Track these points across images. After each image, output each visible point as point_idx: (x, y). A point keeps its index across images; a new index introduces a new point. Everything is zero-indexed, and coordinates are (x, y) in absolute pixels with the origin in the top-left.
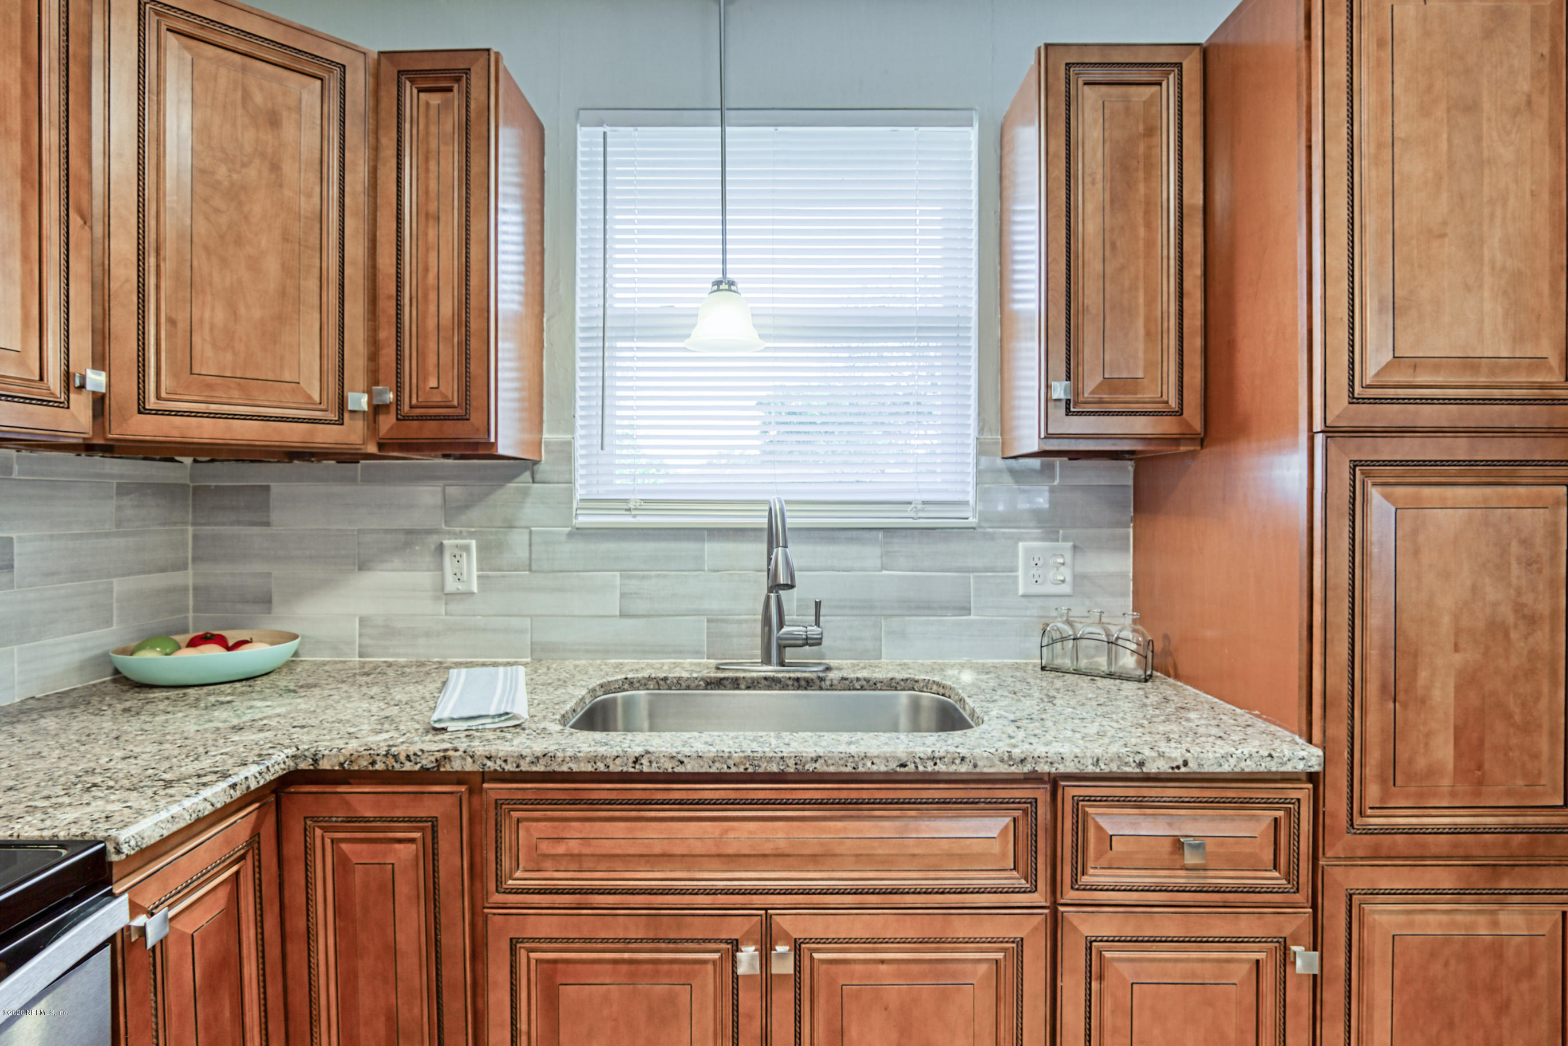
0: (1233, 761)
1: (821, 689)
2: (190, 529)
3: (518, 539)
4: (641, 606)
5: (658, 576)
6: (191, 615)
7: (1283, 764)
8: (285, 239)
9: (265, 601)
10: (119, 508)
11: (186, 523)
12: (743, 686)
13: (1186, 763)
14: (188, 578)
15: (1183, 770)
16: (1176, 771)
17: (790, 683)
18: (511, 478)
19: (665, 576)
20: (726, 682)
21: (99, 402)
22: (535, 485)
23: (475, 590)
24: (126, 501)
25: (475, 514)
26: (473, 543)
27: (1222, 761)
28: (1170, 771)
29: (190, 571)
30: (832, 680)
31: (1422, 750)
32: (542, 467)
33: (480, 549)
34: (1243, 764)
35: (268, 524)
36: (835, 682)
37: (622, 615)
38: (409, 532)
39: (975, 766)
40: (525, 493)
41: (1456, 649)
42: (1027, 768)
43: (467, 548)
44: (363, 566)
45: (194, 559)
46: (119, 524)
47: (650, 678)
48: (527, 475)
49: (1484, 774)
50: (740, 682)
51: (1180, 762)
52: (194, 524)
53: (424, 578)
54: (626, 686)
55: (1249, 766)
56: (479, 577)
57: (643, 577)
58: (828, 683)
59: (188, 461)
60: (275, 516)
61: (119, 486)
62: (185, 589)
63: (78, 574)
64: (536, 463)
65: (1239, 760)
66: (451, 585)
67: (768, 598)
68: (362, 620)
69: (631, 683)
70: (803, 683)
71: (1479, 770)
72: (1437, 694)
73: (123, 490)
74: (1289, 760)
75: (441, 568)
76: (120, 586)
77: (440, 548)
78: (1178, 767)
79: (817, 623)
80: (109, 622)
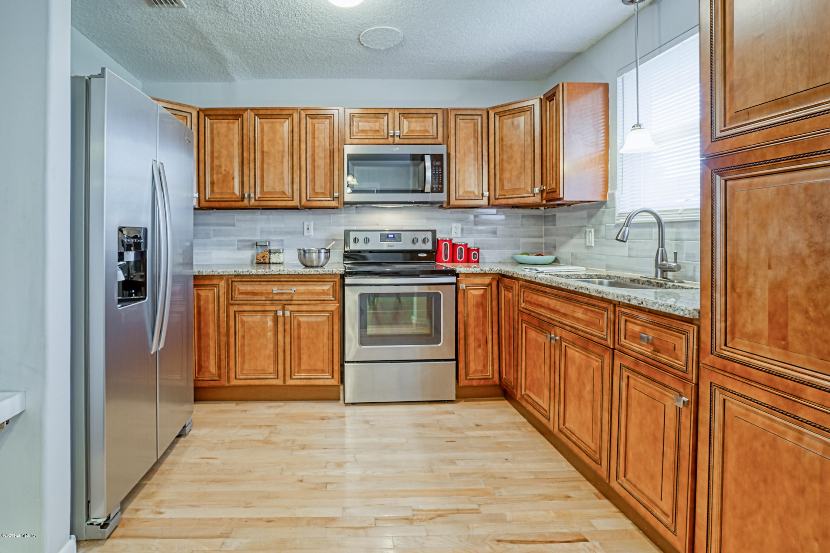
0: (657, 305)
1: (666, 288)
2: (544, 227)
3: (603, 228)
4: (634, 253)
5: (639, 242)
6: (544, 250)
7: (675, 311)
8: (521, 154)
9: (555, 247)
10: (522, 221)
11: (542, 225)
12: (641, 283)
13: (642, 303)
14: (543, 240)
15: (641, 305)
16: (639, 305)
17: (655, 284)
18: (600, 208)
19: (641, 242)
20: (636, 281)
21: (489, 198)
22: (607, 209)
23: (593, 245)
24: (523, 219)
25: (593, 221)
26: (593, 230)
27: (653, 304)
28: (638, 305)
29: (544, 239)
30: (669, 285)
31: (750, 321)
32: (608, 203)
33: (595, 231)
34: (661, 308)
35: (555, 225)
36: (671, 286)
37: (629, 256)
38: (580, 226)
39: (590, 292)
40: (604, 212)
41: (770, 267)
42: (601, 296)
43: (591, 232)
44: (572, 237)
45: (545, 235)
46: (522, 225)
47: (615, 276)
48: (604, 206)
49: (788, 343)
50: (640, 281)
51: (640, 302)
52: (545, 226)
53: (582, 241)
54: (608, 278)
55: (663, 309)
56: (595, 241)
57: (634, 242)
58: (668, 286)
59: (542, 208)
60: (557, 223)
61: (522, 216)
62: (542, 243)
63: (511, 236)
64: (606, 201)
65: (659, 305)
66: (588, 244)
67: (658, 250)
68: (572, 254)
69: (610, 277)
70: (659, 285)
71: (784, 340)
72: (758, 291)
73: (523, 217)
74: (677, 309)
75: (585, 238)
76: (522, 240)
77: (586, 232)
78: (640, 304)
79: (676, 262)
80: (519, 248)
